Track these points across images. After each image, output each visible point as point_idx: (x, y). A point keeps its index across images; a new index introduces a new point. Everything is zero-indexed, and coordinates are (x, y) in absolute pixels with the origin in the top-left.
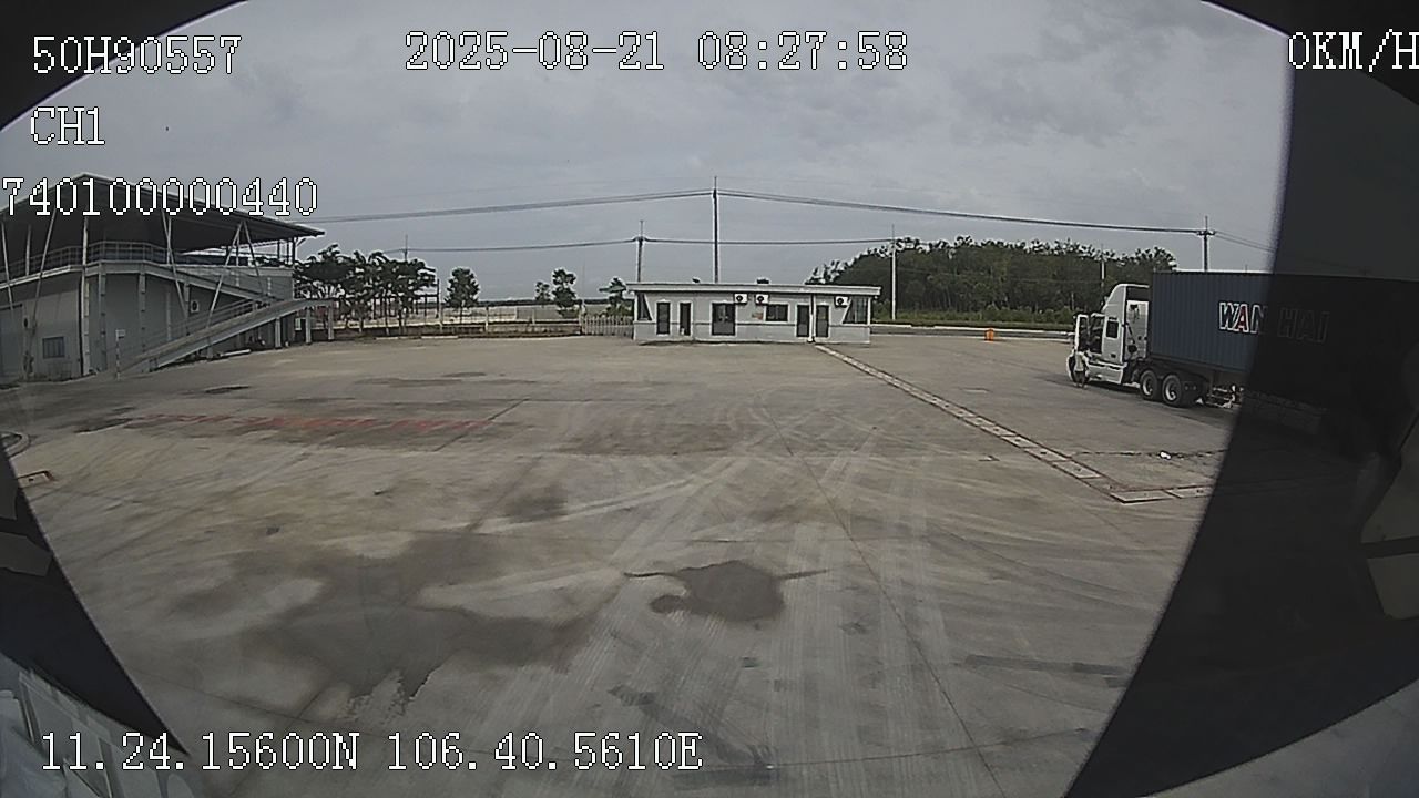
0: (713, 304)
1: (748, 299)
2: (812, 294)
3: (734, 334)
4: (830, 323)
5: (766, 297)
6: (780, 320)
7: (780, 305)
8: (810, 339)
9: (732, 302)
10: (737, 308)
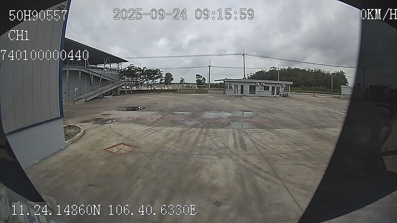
0: (250, 86)
1: (259, 84)
2: (276, 83)
3: (255, 94)
4: (280, 91)
5: (264, 84)
6: (267, 90)
7: (267, 86)
8: (275, 96)
9: (255, 85)
10: (256, 86)
